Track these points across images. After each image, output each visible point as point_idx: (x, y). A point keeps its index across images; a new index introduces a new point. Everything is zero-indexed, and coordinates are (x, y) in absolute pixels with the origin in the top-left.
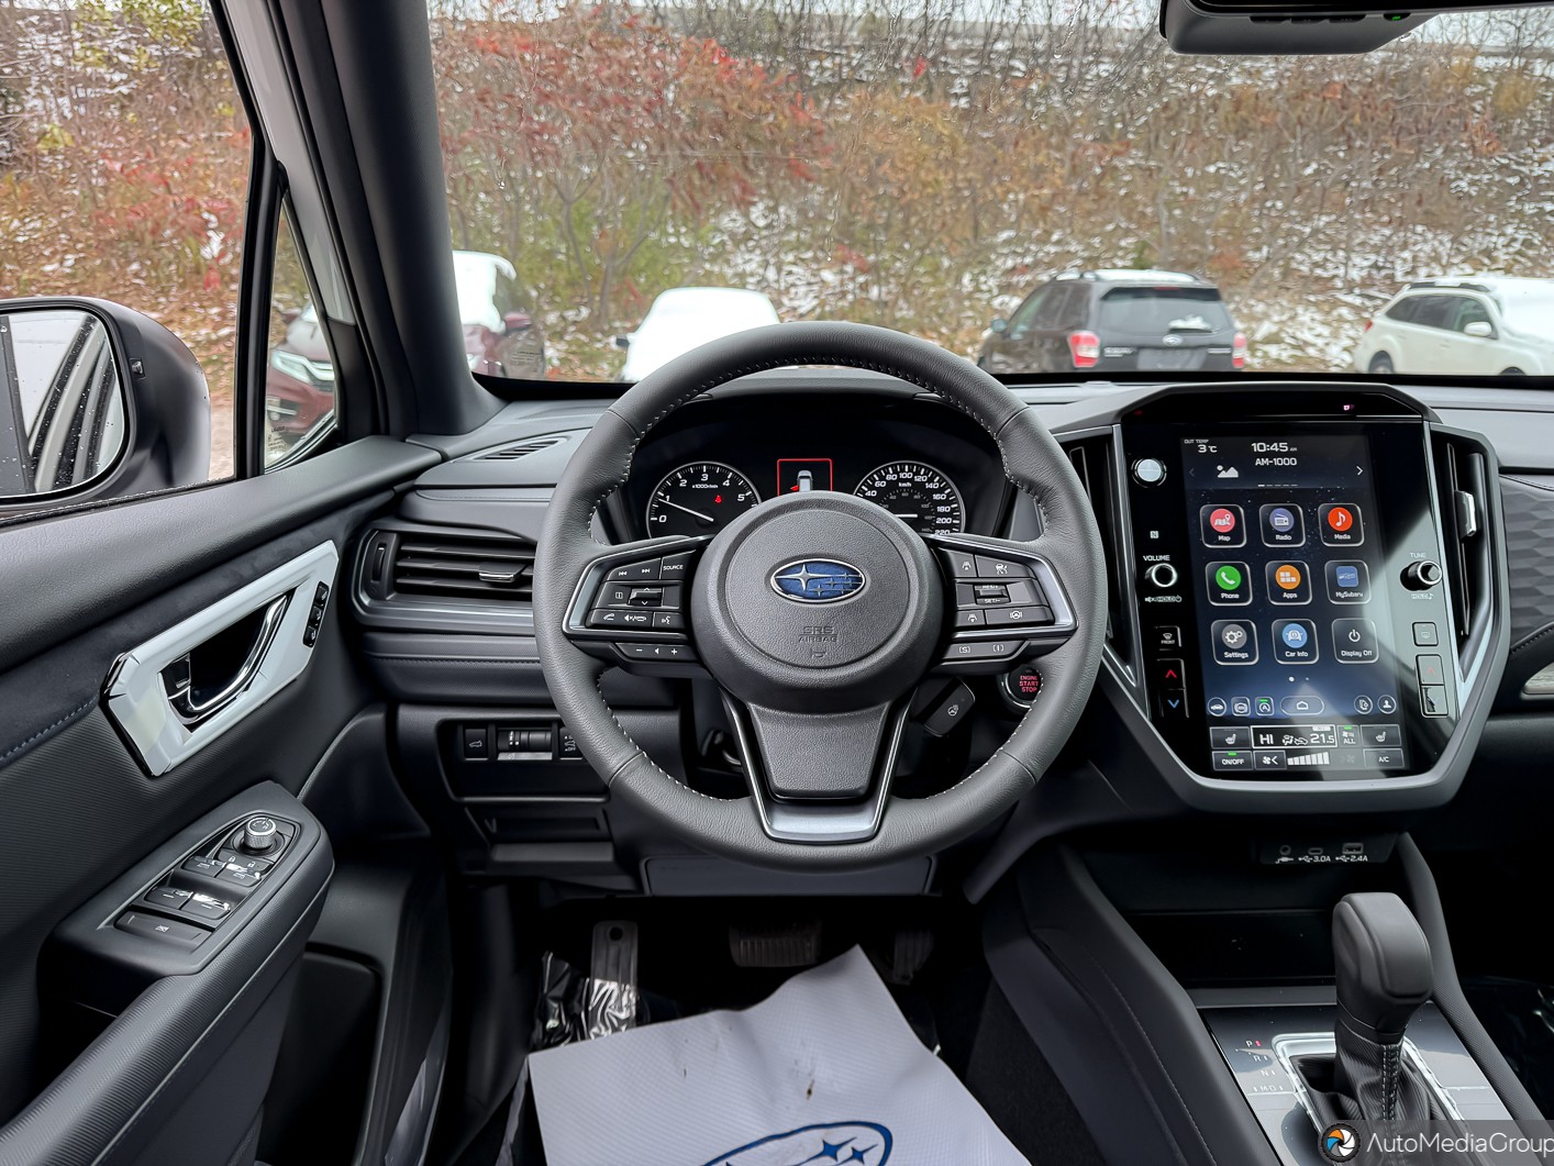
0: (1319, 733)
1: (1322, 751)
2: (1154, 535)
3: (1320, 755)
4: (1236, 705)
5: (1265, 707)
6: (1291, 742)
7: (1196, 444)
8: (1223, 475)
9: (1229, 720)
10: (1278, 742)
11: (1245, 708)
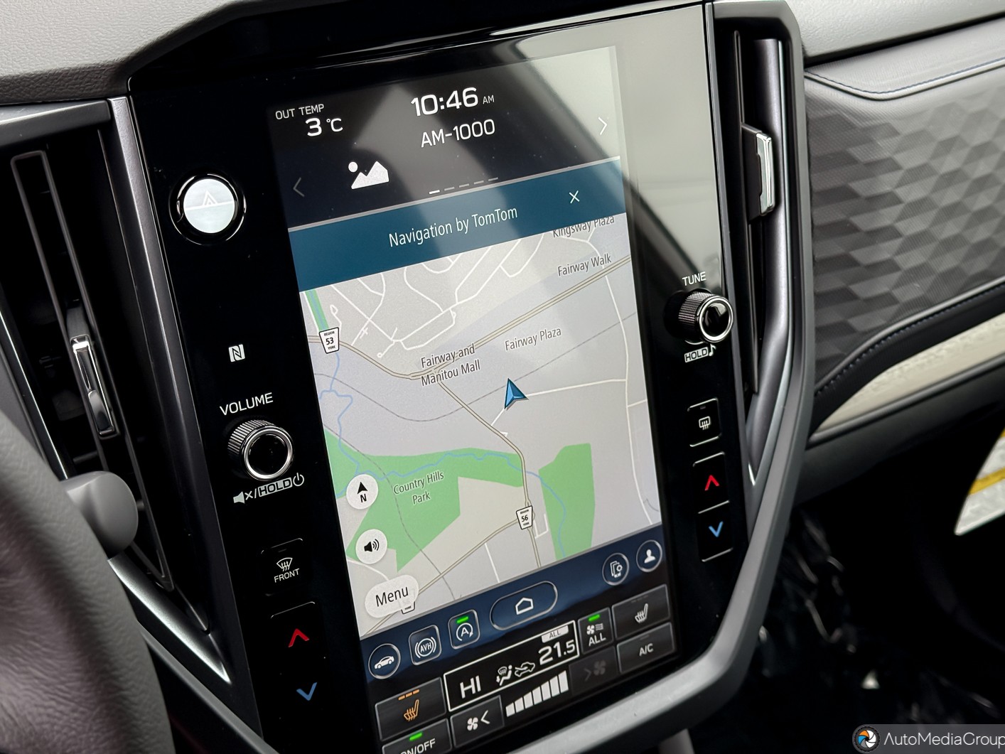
0: (551, 643)
1: (555, 672)
2: (237, 353)
3: (554, 681)
4: (417, 645)
5: (465, 631)
6: (508, 677)
7: (300, 118)
8: (361, 182)
9: (408, 676)
10: (489, 684)
11: (432, 644)
